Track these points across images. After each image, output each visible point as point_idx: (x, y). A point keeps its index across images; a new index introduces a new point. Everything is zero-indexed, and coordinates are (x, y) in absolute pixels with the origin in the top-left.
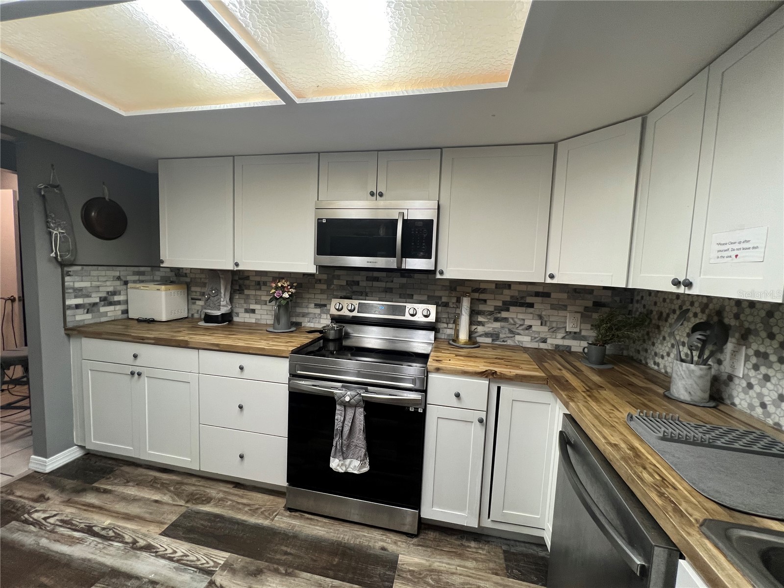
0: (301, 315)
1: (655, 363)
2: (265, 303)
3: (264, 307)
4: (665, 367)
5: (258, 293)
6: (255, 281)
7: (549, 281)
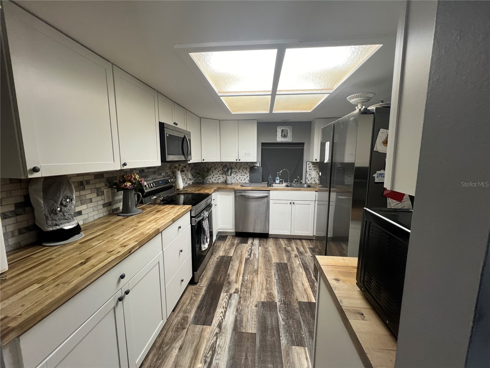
0: (119, 202)
1: (208, 181)
2: (90, 201)
3: (90, 205)
4: (212, 181)
5: (83, 193)
6: (78, 182)
7: (203, 161)
